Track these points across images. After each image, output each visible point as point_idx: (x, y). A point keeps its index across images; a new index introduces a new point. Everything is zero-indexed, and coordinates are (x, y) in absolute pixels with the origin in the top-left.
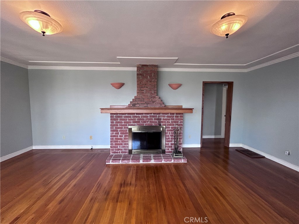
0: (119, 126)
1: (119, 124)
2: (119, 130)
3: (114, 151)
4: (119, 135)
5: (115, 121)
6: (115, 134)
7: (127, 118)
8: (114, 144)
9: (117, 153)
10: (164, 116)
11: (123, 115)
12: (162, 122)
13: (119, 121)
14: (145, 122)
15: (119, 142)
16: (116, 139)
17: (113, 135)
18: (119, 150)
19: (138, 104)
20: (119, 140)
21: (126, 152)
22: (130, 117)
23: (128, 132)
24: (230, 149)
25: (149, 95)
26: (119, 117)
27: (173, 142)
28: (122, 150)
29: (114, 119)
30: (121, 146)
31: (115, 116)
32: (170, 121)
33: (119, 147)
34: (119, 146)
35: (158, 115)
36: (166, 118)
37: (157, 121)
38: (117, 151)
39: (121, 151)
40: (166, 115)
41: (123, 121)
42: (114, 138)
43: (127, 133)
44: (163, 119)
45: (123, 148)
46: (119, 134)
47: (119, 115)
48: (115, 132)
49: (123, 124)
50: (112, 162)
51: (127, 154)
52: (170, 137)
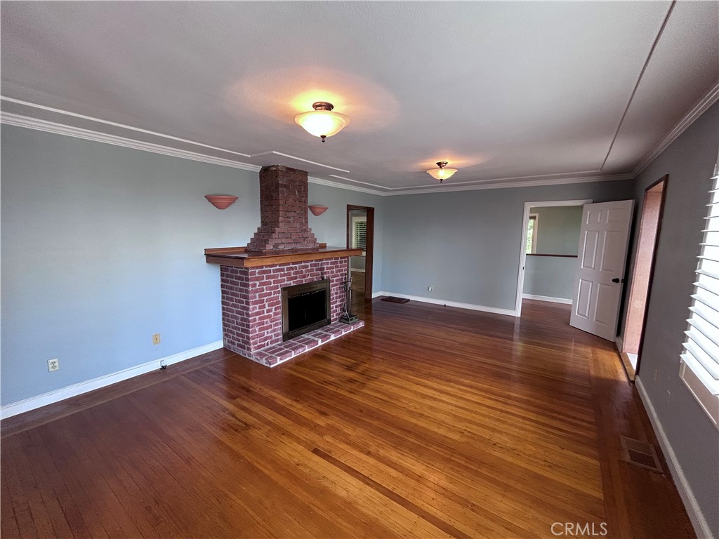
0: (265, 292)
1: (265, 287)
2: (265, 298)
3: (258, 344)
4: (265, 310)
5: (258, 283)
6: (258, 310)
7: (279, 273)
8: (257, 329)
9: (264, 346)
10: (328, 263)
11: (272, 269)
12: (325, 273)
13: (265, 280)
14: (304, 276)
15: (267, 323)
16: (260, 319)
17: (255, 311)
18: (266, 339)
19: (282, 243)
20: (265, 321)
21: (277, 340)
22: (283, 270)
23: (280, 299)
24: (373, 302)
25: (298, 225)
26: (264, 272)
27: (338, 304)
28: (271, 337)
29: (258, 277)
30: (270, 330)
31: (257, 271)
32: (334, 270)
33: (266, 334)
34: (266, 331)
35: (320, 263)
36: (329, 266)
37: (320, 272)
38: (263, 343)
39: (269, 341)
40: (330, 261)
41: (272, 280)
42: (257, 317)
43: (278, 303)
44: (327, 268)
45: (273, 334)
46: (265, 307)
47: (265, 269)
48: (257, 306)
49: (272, 285)
50: (281, 359)
51: (279, 342)
52: (335, 296)
